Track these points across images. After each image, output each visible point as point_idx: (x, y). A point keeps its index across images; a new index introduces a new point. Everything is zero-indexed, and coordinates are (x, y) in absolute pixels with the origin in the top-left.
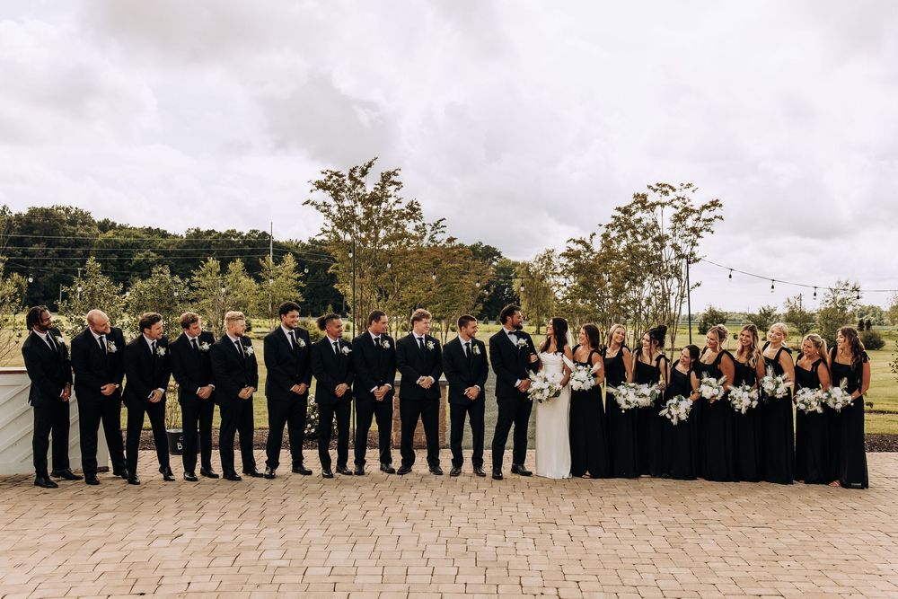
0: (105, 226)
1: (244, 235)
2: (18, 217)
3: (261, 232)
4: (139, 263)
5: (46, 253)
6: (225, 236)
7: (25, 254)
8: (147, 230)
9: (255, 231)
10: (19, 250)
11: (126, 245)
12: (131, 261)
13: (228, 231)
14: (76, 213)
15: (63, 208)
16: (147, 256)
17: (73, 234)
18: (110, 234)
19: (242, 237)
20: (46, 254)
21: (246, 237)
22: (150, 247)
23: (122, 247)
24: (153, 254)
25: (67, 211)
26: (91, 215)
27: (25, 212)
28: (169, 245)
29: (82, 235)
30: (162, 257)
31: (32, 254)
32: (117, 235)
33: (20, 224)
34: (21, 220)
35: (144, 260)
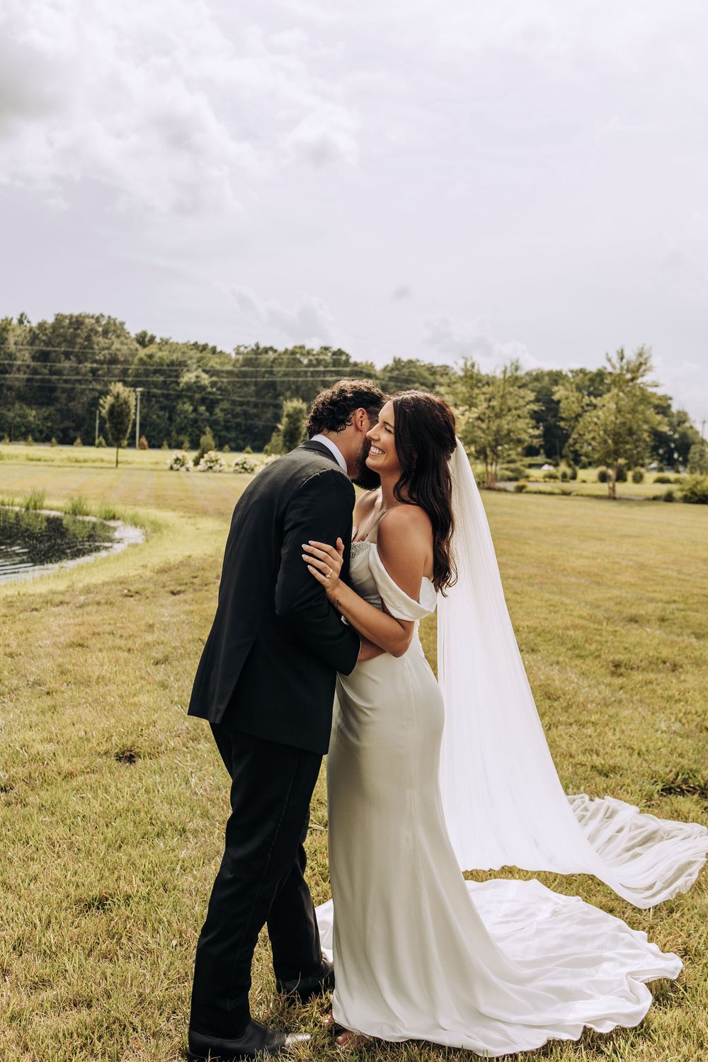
0: (143, 340)
1: (315, 352)
2: (42, 326)
3: (335, 349)
4: (189, 387)
5: (77, 371)
6: (293, 353)
7: (52, 373)
8: (194, 345)
9: (326, 349)
10: (45, 367)
11: (172, 363)
12: (178, 384)
13: (296, 347)
14: (108, 323)
15: (93, 317)
16: (197, 377)
17: (108, 348)
18: (152, 349)
19: (314, 355)
20: (78, 374)
21: (318, 355)
22: (199, 366)
23: (168, 365)
24: (204, 376)
25: (98, 320)
26: (126, 327)
27: (51, 320)
28: (223, 364)
29: (118, 350)
30: (214, 379)
31: (59, 372)
32: (160, 350)
33: (46, 335)
34: (46, 329)
35: (195, 383)
